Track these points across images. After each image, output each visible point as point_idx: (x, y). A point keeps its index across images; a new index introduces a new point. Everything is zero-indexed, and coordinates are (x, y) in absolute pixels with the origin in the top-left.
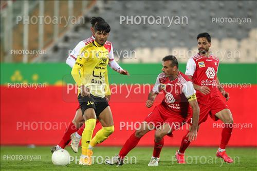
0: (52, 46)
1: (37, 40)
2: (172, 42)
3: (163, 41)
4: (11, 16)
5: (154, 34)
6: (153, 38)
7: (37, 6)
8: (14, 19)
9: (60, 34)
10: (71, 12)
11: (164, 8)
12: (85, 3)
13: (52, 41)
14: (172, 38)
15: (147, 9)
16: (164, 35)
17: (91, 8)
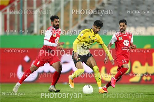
0: (77, 25)
1: (68, 22)
2: (147, 24)
3: (142, 23)
4: (54, 8)
5: (137, 19)
6: (136, 21)
7: (69, 3)
8: (55, 10)
9: (82, 18)
10: (88, 6)
11: (143, 4)
12: (96, 1)
13: (77, 23)
14: (147, 21)
15: (132, 4)
16: (142, 19)
17: (100, 4)
